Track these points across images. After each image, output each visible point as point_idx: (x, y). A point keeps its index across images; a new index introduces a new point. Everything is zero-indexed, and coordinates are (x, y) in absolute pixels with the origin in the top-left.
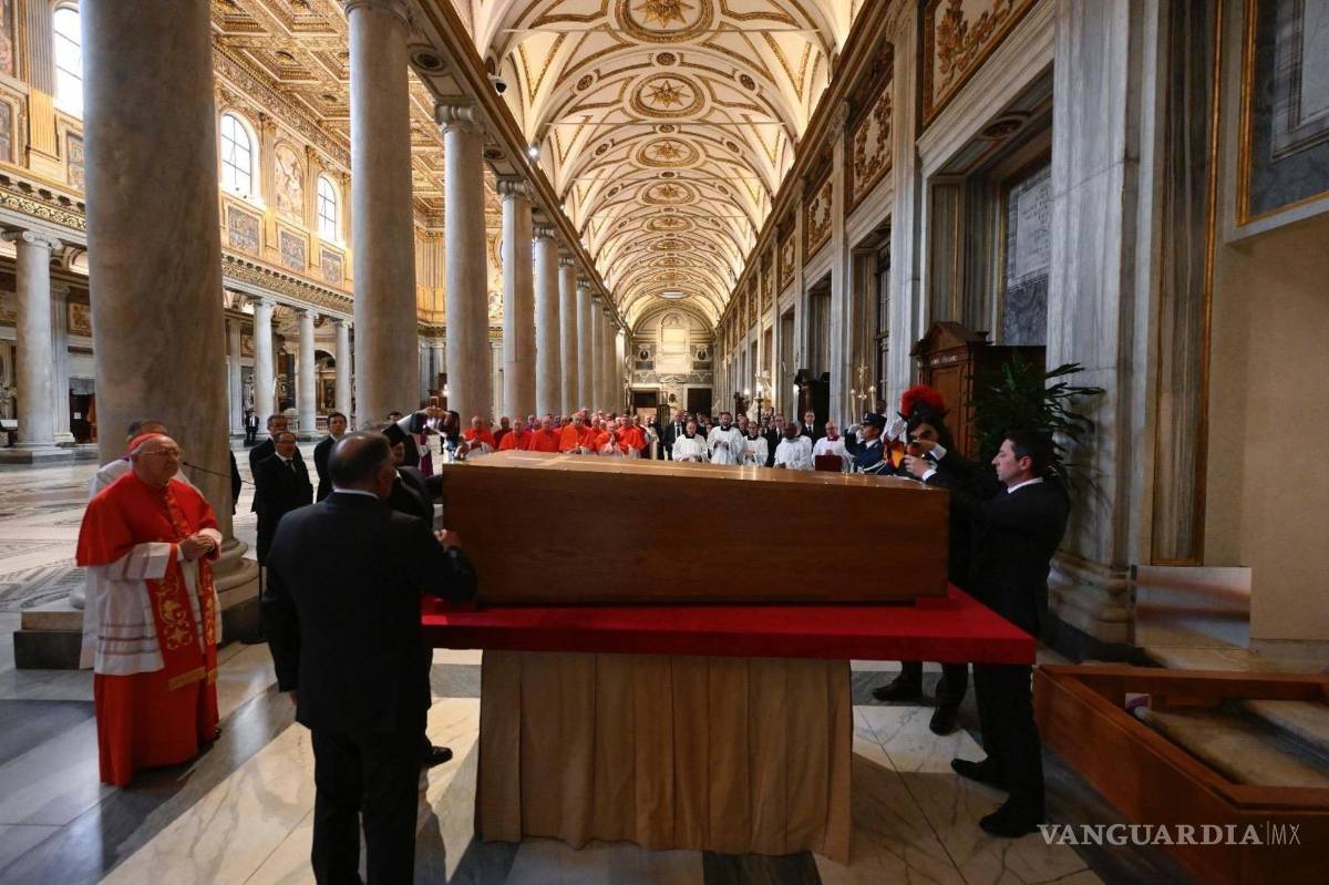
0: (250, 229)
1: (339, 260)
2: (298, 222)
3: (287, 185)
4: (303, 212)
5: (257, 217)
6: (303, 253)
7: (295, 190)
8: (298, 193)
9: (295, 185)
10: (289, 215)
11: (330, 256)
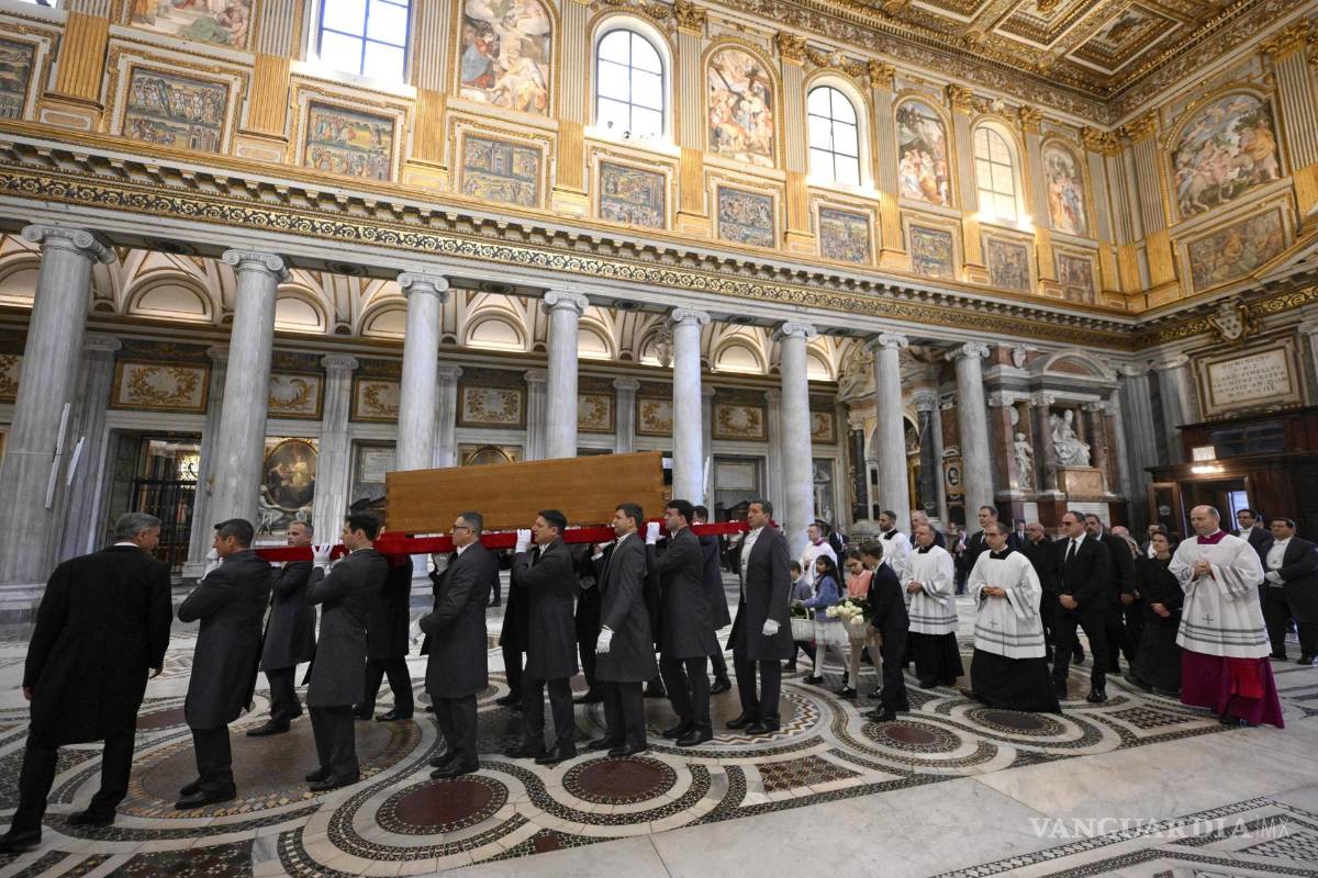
0: (647, 192)
1: (866, 219)
2: (764, 165)
3: (735, 109)
4: (772, 148)
5: (662, 169)
6: (771, 216)
7: (755, 115)
8: (762, 116)
9: (758, 105)
10: (742, 157)
11: (838, 214)
